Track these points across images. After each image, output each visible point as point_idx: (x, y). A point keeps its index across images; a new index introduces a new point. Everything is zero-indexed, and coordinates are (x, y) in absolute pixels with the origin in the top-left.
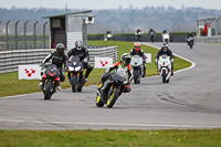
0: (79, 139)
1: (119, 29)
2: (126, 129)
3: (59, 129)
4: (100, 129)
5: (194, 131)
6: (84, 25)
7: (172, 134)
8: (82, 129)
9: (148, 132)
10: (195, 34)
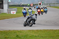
0: (7, 33)
1: (17, 4)
2: (19, 30)
3: (1, 30)
4: (12, 30)
5: (38, 30)
6: (8, 3)
7: (32, 31)
8: (8, 30)
9: (25, 31)
10: (38, 5)
